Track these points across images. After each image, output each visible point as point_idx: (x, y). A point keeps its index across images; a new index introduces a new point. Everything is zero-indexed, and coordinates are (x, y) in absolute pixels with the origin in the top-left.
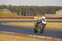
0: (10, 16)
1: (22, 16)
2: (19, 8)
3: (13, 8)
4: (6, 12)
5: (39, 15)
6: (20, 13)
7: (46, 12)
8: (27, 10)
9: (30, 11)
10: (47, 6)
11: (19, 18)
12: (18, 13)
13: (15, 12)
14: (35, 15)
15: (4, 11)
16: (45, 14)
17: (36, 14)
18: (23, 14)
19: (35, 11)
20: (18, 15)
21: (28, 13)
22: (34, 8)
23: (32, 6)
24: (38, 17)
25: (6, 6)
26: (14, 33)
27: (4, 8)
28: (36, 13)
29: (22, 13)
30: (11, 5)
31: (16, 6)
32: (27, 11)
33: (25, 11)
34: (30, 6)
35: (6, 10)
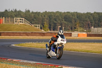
0: (27, 30)
1: (49, 31)
2: (44, 16)
3: (33, 15)
4: (20, 23)
5: (82, 29)
6: (46, 25)
7: (94, 23)
8: (59, 20)
9: (65, 22)
10: (95, 13)
11: (43, 34)
12: (42, 26)
13: (36, 24)
14: (73, 29)
15: (16, 22)
16: (92, 27)
17: (75, 28)
18: (52, 26)
19: (73, 21)
20: (41, 28)
21: (61, 24)
22: (71, 16)
23: (68, 12)
24: (79, 33)
25: (20, 12)
26: (34, 62)
27: (16, 16)
28: (76, 25)
29: (50, 25)
30: (29, 11)
31: (39, 13)
32: (59, 22)
33: (55, 22)
34: (65, 13)
35: (20, 19)
